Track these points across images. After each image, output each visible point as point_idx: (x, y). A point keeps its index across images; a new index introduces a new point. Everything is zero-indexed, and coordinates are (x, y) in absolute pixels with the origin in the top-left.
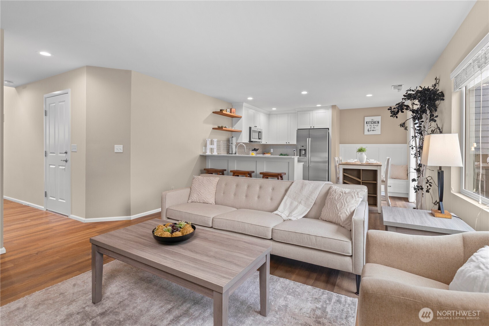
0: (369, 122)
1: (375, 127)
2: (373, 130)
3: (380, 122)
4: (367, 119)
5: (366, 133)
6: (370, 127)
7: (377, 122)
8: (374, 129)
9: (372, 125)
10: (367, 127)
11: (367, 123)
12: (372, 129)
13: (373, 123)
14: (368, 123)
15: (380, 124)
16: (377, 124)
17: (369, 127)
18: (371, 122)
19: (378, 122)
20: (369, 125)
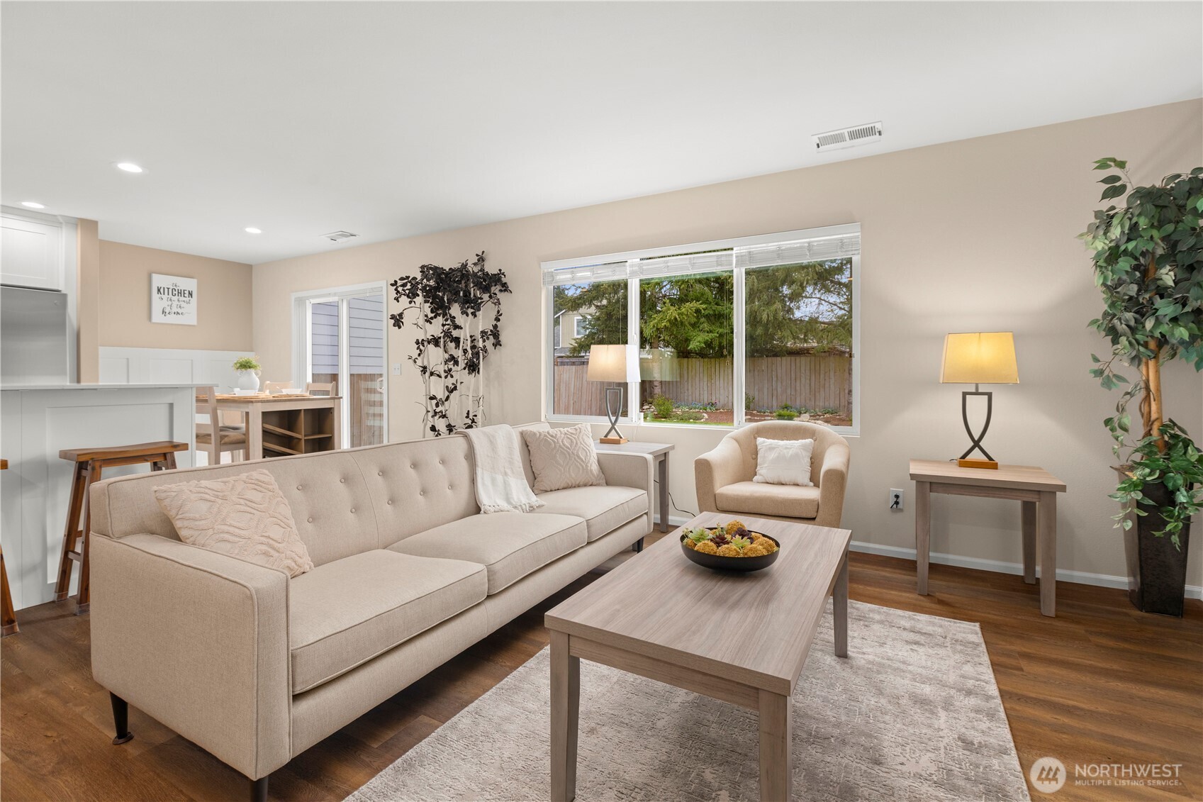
0: (166, 290)
1: (183, 304)
2: (178, 313)
3: (195, 294)
4: (159, 280)
5: (157, 317)
6: (170, 303)
7: (186, 292)
8: (180, 311)
9: (173, 298)
10: (158, 303)
11: (159, 290)
12: (175, 309)
13: (176, 293)
14: (162, 290)
15: (194, 299)
16: (187, 299)
17: (165, 303)
18: (170, 290)
19: (190, 294)
20: (165, 297)
